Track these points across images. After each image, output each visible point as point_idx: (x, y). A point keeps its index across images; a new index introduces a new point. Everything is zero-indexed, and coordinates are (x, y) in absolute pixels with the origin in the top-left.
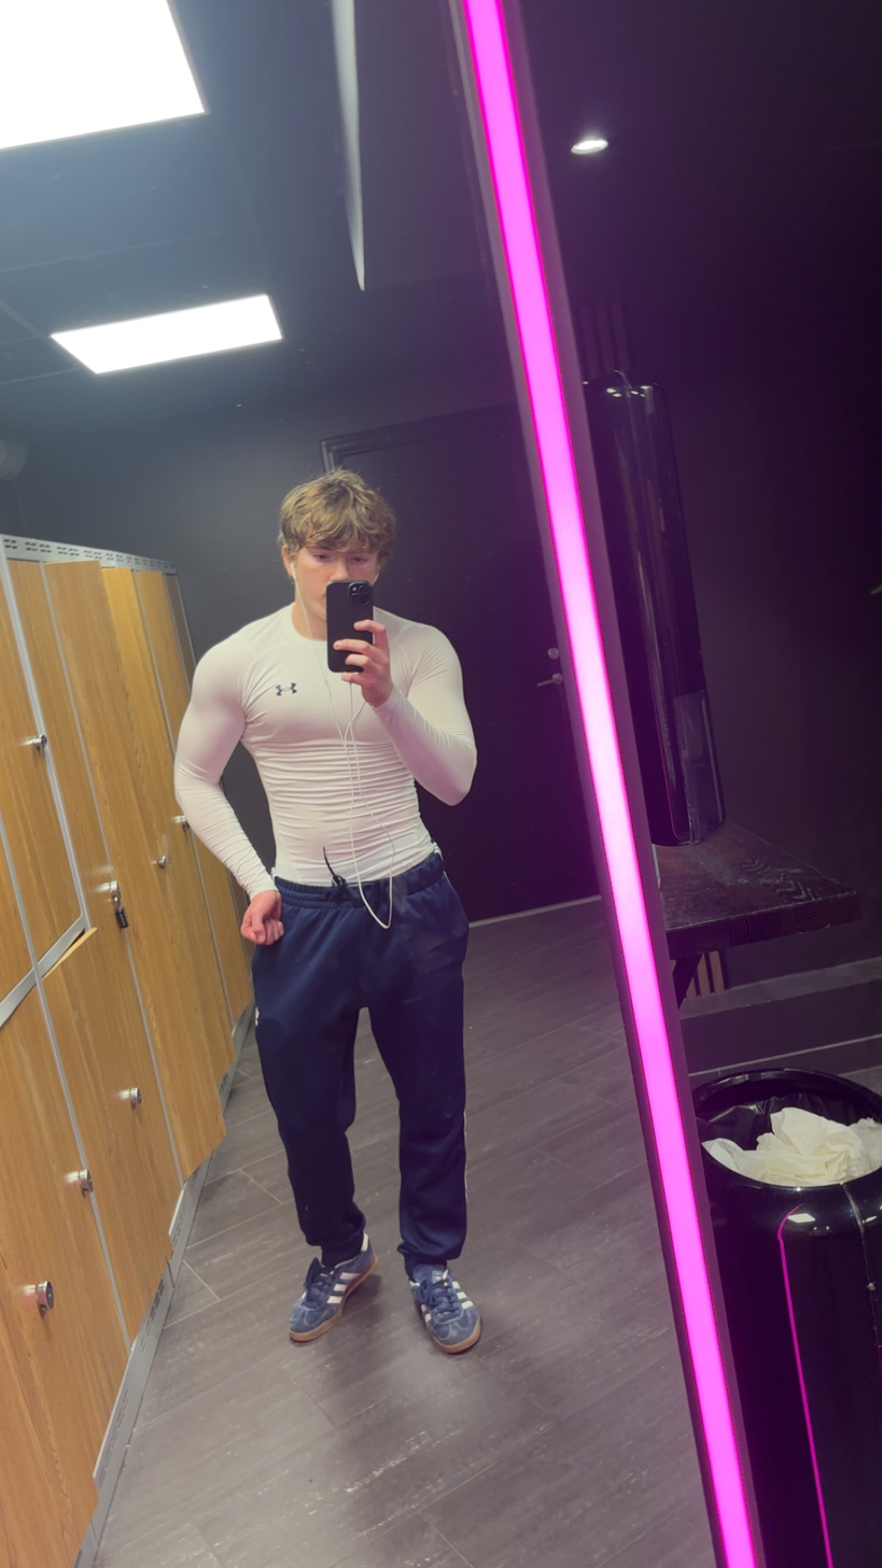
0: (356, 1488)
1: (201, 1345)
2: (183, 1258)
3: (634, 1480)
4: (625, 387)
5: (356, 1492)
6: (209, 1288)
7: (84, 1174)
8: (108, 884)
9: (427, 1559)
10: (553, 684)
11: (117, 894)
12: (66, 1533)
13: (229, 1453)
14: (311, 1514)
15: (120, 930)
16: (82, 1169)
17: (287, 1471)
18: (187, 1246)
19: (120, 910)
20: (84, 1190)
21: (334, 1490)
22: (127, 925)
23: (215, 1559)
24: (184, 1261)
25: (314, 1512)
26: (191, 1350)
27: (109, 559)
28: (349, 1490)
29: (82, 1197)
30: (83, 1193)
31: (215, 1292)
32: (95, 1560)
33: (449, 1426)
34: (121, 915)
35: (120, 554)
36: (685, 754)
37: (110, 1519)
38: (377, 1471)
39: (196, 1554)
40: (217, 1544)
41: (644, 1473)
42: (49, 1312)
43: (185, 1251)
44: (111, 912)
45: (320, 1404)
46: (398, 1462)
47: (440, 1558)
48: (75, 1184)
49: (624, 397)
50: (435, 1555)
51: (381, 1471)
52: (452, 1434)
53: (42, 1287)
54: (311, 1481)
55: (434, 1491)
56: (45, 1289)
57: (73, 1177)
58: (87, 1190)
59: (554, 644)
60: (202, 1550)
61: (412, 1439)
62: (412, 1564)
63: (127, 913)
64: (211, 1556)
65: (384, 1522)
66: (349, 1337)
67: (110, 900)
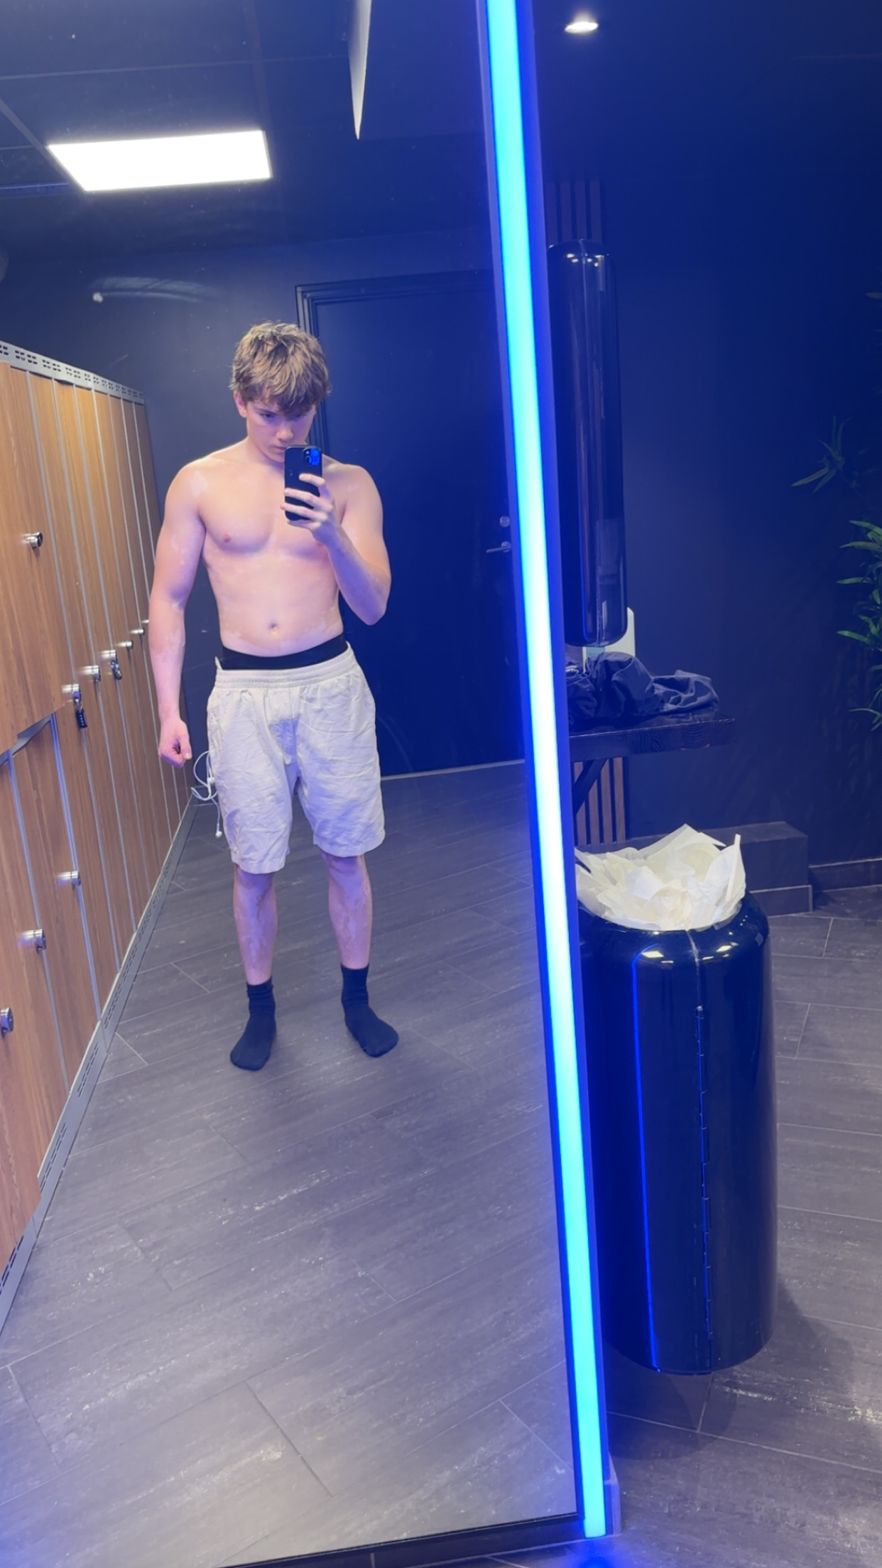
0: (263, 1207)
1: (130, 1097)
2: (115, 1031)
3: (500, 1212)
4: (582, 254)
5: (263, 1210)
6: (139, 1056)
7: (39, 932)
8: (70, 686)
9: (321, 1259)
10: (501, 552)
11: (78, 696)
12: (14, 1215)
13: (153, 1177)
14: (224, 1223)
15: (79, 730)
16: (37, 928)
17: (204, 1192)
18: (119, 1021)
19: (80, 712)
20: (38, 947)
21: (244, 1207)
22: (85, 726)
23: (140, 1251)
24: (116, 1033)
25: (226, 1221)
26: (121, 1101)
27: (86, 379)
28: (257, 1208)
29: (36, 952)
30: (37, 950)
31: (144, 1058)
32: (33, 1248)
33: (347, 1167)
34: (81, 716)
35: (96, 376)
36: (600, 571)
37: (47, 1219)
38: (282, 1196)
39: (123, 1246)
40: (141, 1240)
41: (509, 1207)
42: (9, 1035)
43: (117, 1026)
44: (72, 711)
45: (236, 1146)
46: (300, 1190)
47: (332, 1258)
48: (31, 940)
49: (580, 263)
50: (327, 1256)
51: (285, 1196)
52: (349, 1173)
53: (5, 1013)
54: (225, 1200)
55: (330, 1212)
56: (6, 1014)
57: (29, 935)
58: (41, 947)
59: (506, 512)
60: (128, 1244)
61: (314, 1175)
62: (308, 1261)
63: (87, 714)
64: (136, 1249)
65: (286, 1231)
66: (263, 1098)
67: (71, 701)
